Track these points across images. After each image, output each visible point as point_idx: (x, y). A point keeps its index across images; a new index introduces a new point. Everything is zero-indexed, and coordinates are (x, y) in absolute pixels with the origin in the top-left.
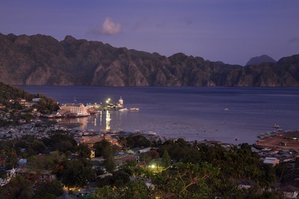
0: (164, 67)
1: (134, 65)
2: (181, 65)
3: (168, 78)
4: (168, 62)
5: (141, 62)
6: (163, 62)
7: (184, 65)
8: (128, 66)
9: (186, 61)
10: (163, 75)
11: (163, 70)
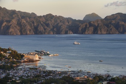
0: (42, 23)
1: (25, 22)
2: (51, 21)
3: (45, 29)
4: (44, 20)
5: (28, 20)
6: (41, 19)
7: (53, 21)
8: (21, 22)
9: (54, 18)
10: (42, 27)
11: (42, 24)
